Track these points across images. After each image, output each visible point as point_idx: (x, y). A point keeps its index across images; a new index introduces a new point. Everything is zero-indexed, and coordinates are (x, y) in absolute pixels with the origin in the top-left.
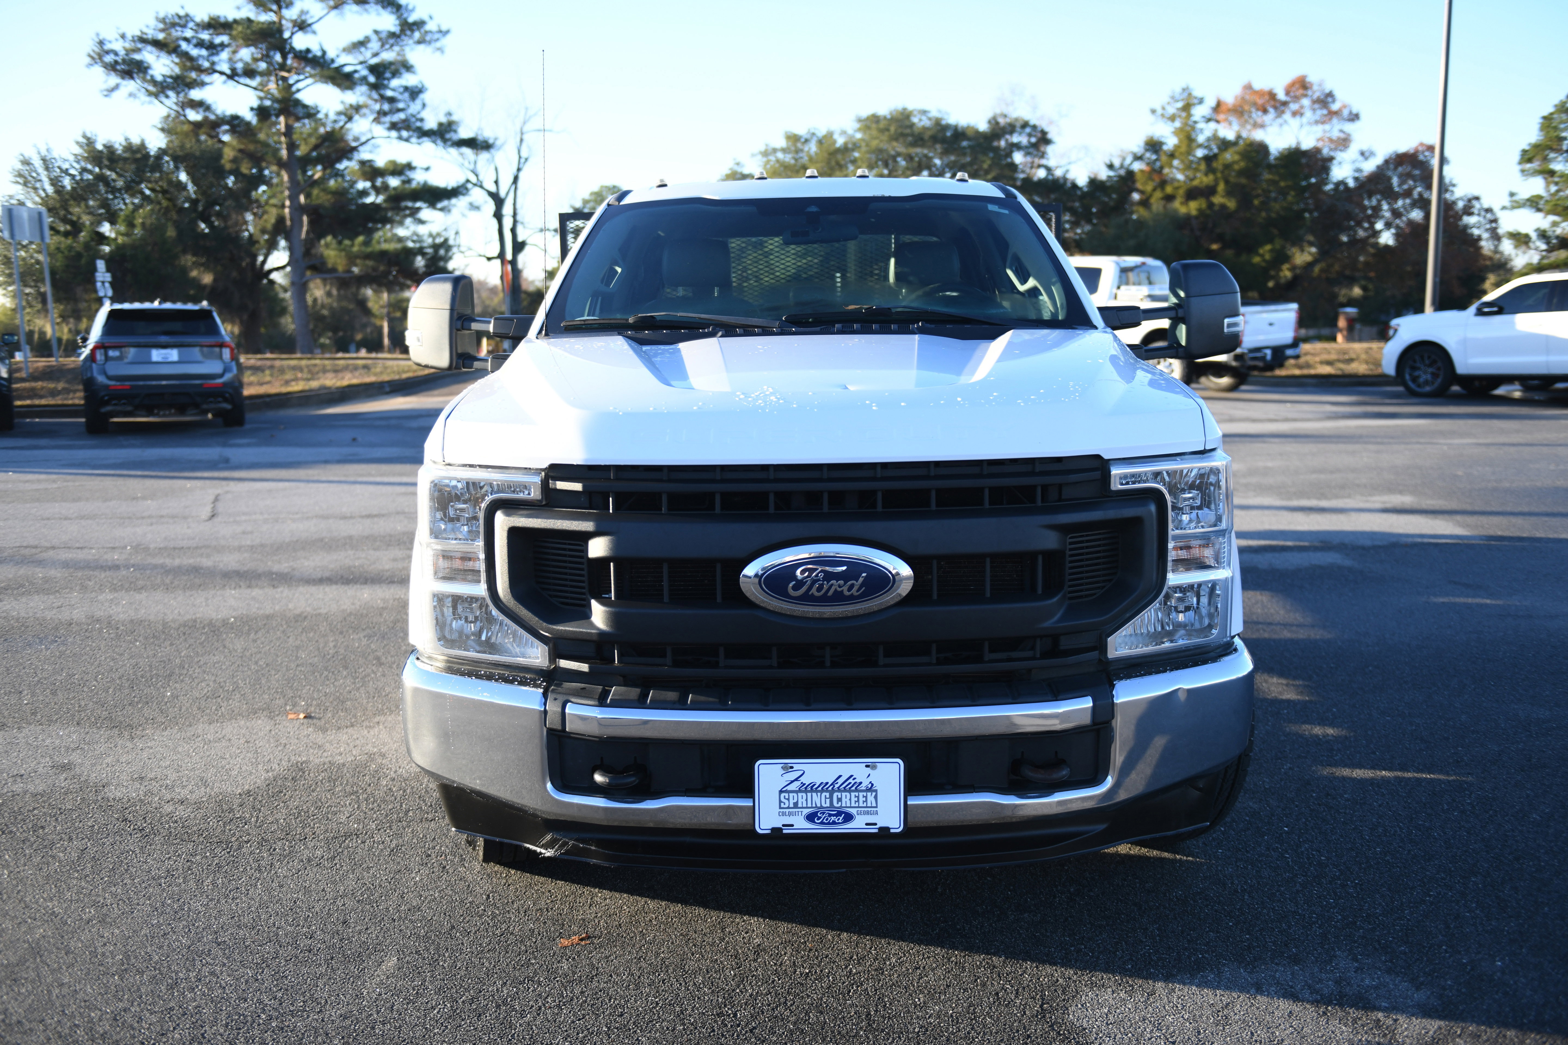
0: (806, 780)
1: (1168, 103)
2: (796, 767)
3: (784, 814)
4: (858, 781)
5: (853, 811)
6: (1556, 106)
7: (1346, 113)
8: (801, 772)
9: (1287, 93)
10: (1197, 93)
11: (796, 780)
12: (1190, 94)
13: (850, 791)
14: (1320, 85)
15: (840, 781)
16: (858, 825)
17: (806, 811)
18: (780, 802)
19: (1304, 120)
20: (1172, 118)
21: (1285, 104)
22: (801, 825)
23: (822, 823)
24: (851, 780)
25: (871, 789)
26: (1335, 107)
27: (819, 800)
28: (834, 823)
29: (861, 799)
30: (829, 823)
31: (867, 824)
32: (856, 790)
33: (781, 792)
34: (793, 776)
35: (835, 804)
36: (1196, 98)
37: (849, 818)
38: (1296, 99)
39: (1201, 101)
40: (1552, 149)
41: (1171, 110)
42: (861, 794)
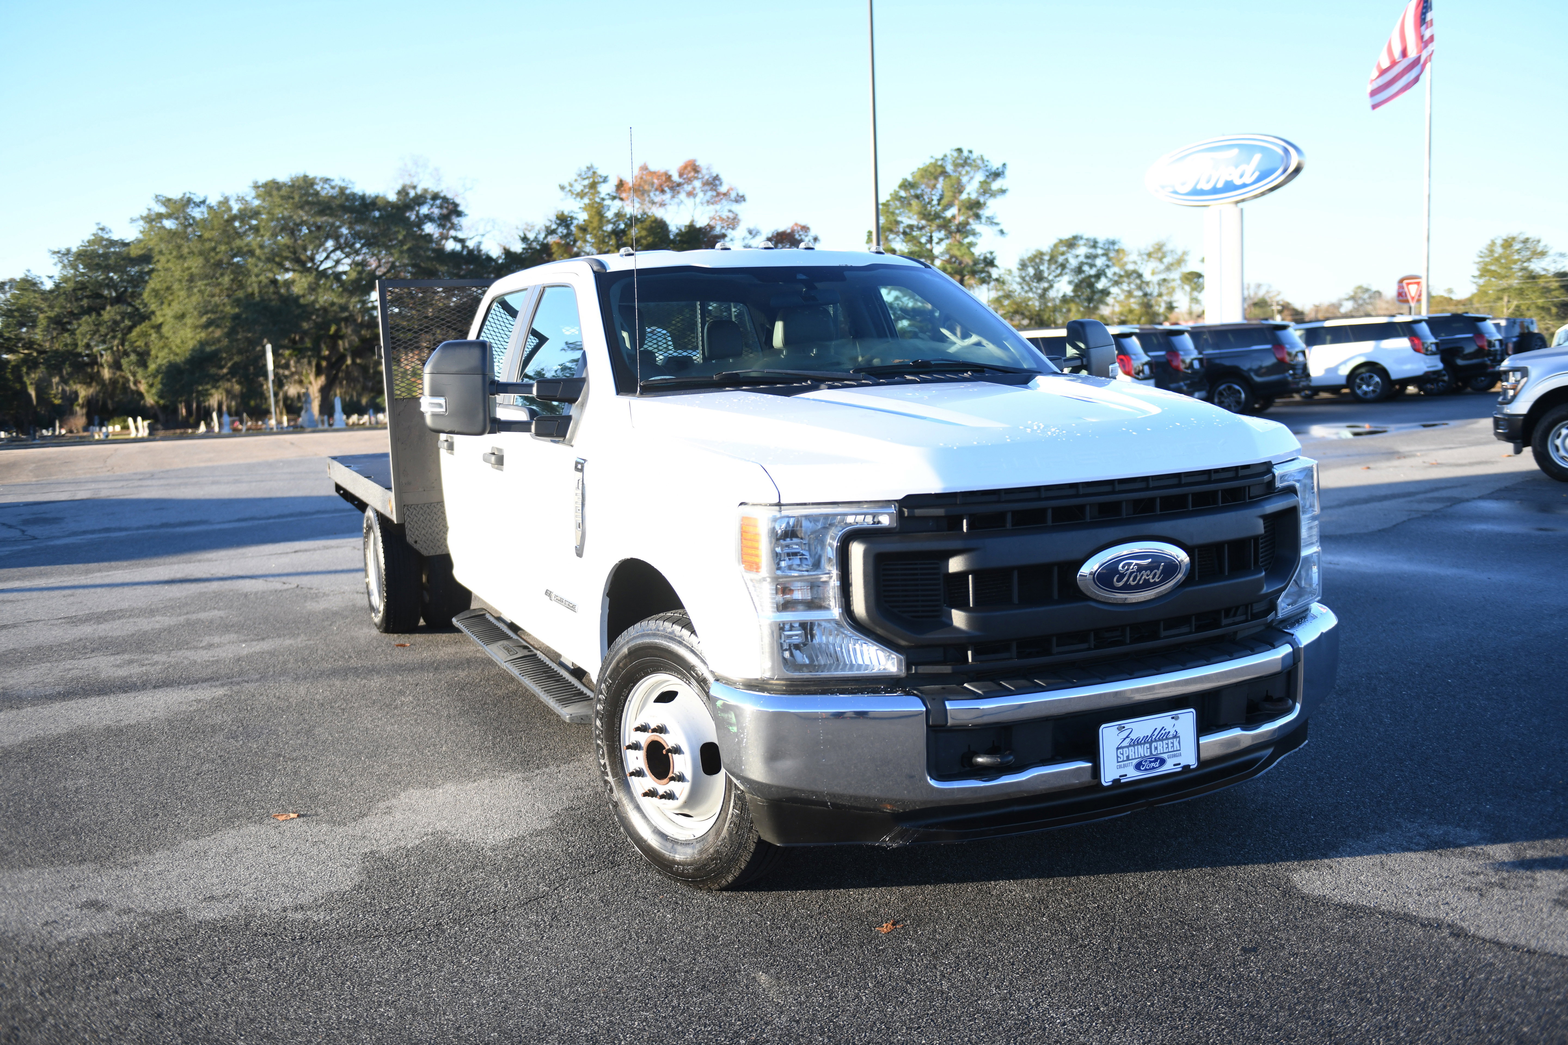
0: (1134, 736)
1: (576, 180)
2: (1127, 726)
3: (1120, 767)
4: (1167, 731)
5: (1165, 756)
6: (891, 195)
7: (733, 195)
8: (1129, 731)
9: (681, 175)
10: (602, 172)
11: (1127, 737)
12: (594, 173)
13: (1162, 740)
14: (708, 169)
15: (1156, 733)
16: (1169, 767)
17: (1135, 762)
18: (1118, 757)
19: (698, 199)
20: (581, 195)
21: (679, 185)
22: (1132, 774)
23: (1146, 770)
24: (1163, 731)
25: (1176, 736)
26: (723, 189)
27: (1143, 751)
28: (1154, 768)
29: (1170, 745)
30: (1150, 769)
31: (1175, 765)
32: (1167, 739)
33: (1118, 748)
34: (1124, 734)
35: (1154, 753)
36: (601, 176)
37: (1163, 762)
38: (689, 181)
39: (605, 180)
40: (891, 231)
41: (578, 188)
42: (1170, 741)
